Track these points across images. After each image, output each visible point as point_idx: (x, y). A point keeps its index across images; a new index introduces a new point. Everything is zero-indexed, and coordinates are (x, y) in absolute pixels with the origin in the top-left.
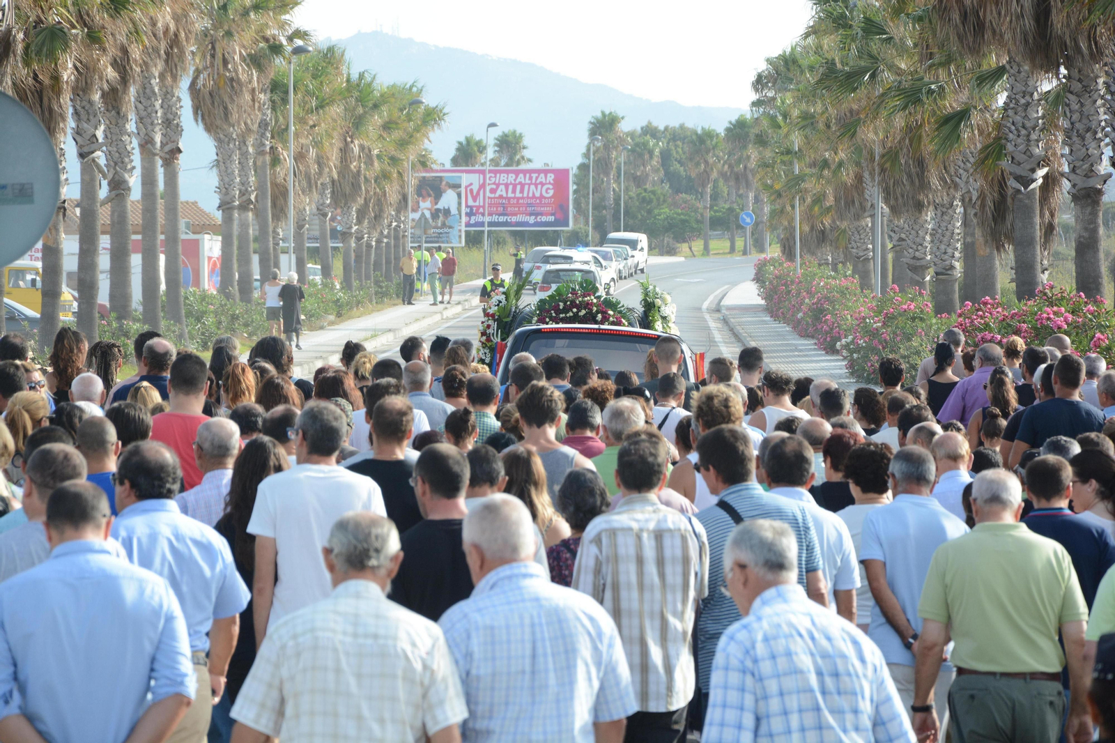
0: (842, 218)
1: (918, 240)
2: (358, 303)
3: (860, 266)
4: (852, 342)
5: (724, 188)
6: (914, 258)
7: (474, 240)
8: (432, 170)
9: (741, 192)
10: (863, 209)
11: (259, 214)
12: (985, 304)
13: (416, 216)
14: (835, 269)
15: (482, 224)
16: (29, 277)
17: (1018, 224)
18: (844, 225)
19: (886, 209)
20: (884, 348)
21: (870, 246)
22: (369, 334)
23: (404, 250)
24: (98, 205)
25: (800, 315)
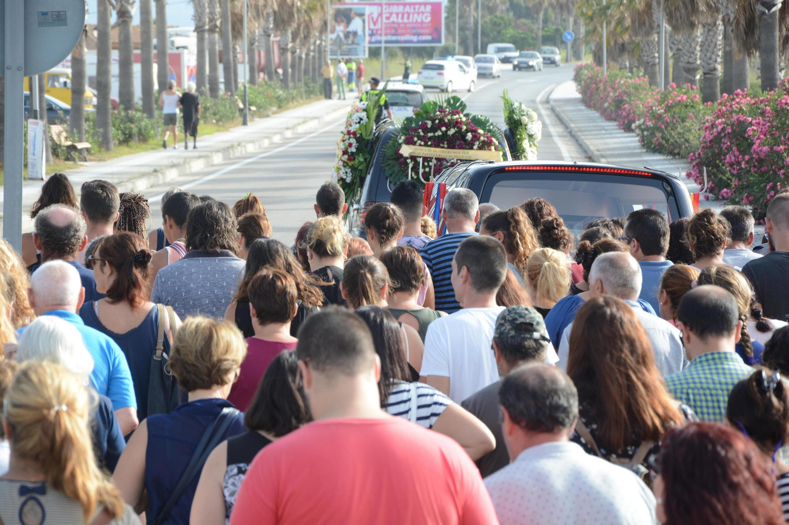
0: (636, 34)
1: (691, 50)
2: (293, 98)
3: (649, 69)
4: (643, 124)
5: (551, 14)
6: (688, 63)
7: (374, 53)
8: (345, 4)
9: (564, 17)
10: (652, 28)
11: (223, 35)
12: (737, 95)
13: (334, 36)
14: (631, 71)
15: (380, 42)
16: (62, 80)
17: (763, 37)
18: (638, 39)
19: (669, 28)
20: (666, 127)
21: (657, 55)
22: (301, 120)
23: (325, 60)
24: (110, 28)
25: (606, 105)
